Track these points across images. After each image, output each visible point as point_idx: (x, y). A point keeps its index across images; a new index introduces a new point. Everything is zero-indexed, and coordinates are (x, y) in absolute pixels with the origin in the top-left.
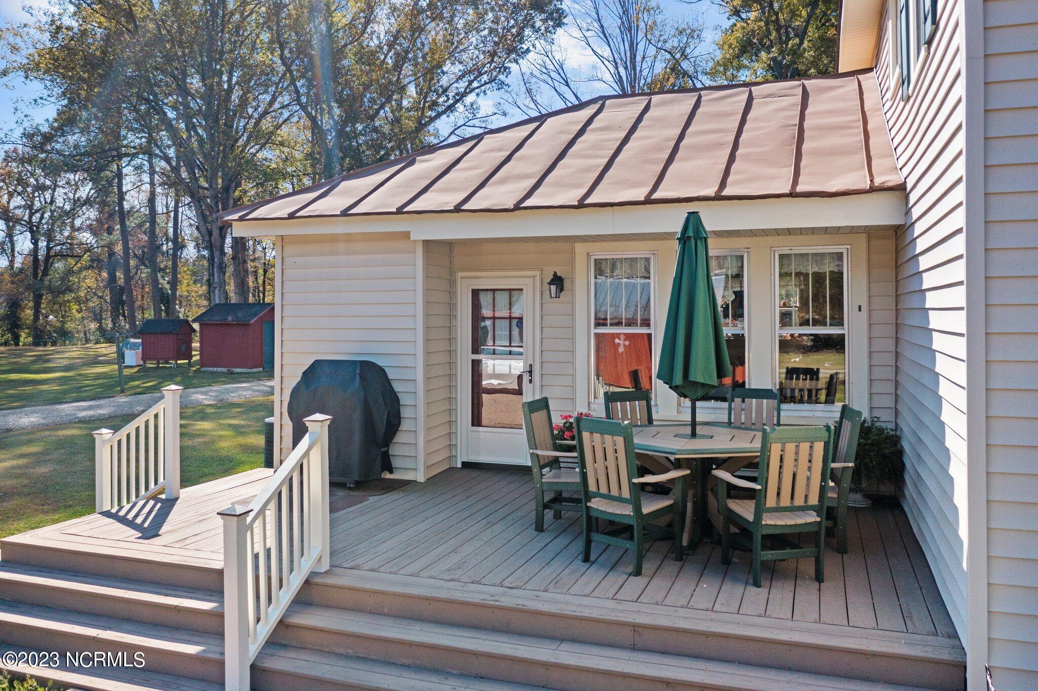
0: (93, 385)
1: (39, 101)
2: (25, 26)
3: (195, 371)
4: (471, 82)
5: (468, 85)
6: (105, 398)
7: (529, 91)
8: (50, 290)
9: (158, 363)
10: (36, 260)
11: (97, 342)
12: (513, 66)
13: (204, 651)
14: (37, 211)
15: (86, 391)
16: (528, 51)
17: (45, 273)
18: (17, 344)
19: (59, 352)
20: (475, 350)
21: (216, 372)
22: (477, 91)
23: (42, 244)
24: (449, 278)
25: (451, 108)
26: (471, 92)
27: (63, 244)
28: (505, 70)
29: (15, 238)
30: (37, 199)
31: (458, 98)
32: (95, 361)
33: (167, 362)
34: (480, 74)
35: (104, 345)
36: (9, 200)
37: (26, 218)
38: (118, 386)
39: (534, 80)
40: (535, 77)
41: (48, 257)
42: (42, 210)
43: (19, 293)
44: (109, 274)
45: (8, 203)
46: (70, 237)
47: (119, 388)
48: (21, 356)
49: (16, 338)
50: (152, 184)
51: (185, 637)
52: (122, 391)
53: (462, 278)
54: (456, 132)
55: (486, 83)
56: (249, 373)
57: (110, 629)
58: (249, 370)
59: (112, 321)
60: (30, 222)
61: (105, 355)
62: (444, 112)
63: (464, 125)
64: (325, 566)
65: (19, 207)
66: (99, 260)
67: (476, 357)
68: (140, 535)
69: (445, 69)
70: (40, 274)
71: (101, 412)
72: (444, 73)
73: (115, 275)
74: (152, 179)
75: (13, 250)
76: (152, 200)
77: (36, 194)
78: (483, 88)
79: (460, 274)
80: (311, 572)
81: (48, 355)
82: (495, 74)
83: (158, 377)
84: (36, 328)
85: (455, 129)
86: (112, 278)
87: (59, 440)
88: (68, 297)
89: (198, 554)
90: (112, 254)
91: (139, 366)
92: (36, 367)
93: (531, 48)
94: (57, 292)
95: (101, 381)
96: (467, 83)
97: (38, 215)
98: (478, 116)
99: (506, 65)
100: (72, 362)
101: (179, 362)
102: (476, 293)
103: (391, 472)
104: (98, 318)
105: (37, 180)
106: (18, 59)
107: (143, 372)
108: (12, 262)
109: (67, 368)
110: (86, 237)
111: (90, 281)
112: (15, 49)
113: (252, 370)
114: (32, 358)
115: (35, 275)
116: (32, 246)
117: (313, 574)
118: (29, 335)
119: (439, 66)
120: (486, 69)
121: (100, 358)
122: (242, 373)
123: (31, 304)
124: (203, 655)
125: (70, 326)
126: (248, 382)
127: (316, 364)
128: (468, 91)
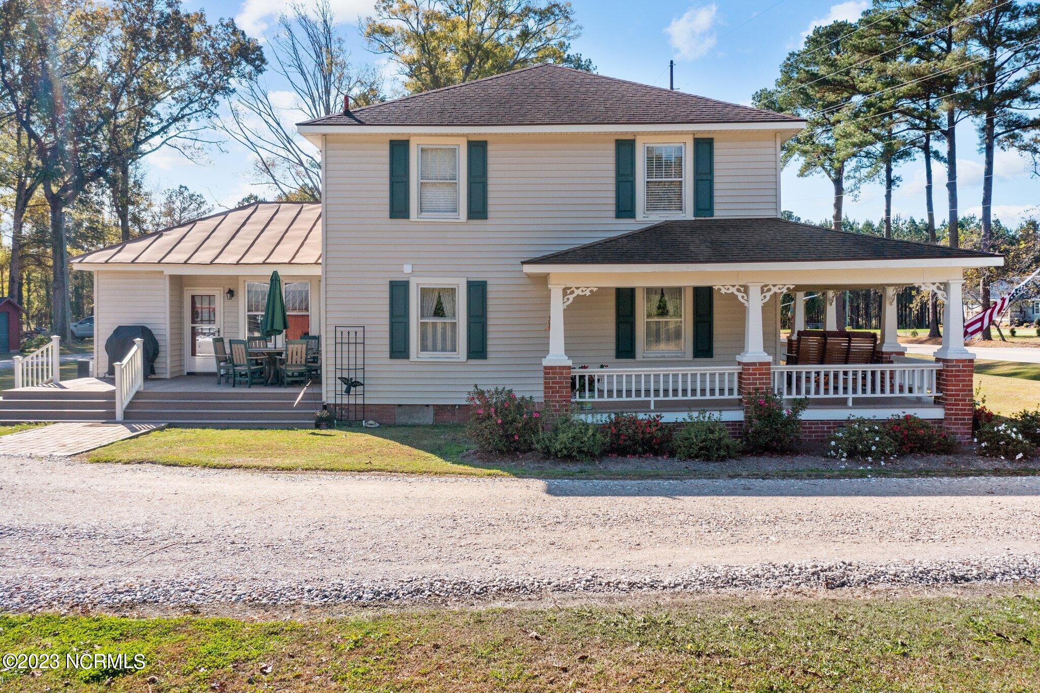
4: (182, 109)
5: (180, 112)
20: (193, 322)
24: (181, 290)
31: (170, 121)
54: (167, 142)
63: (176, 136)
64: (142, 389)
67: (193, 325)
79: (186, 289)
80: (137, 391)
96: (179, 110)
98: (189, 129)
99: (215, 98)
102: (193, 297)
103: (154, 374)
120: (196, 98)
127: (119, 327)
128: (180, 116)
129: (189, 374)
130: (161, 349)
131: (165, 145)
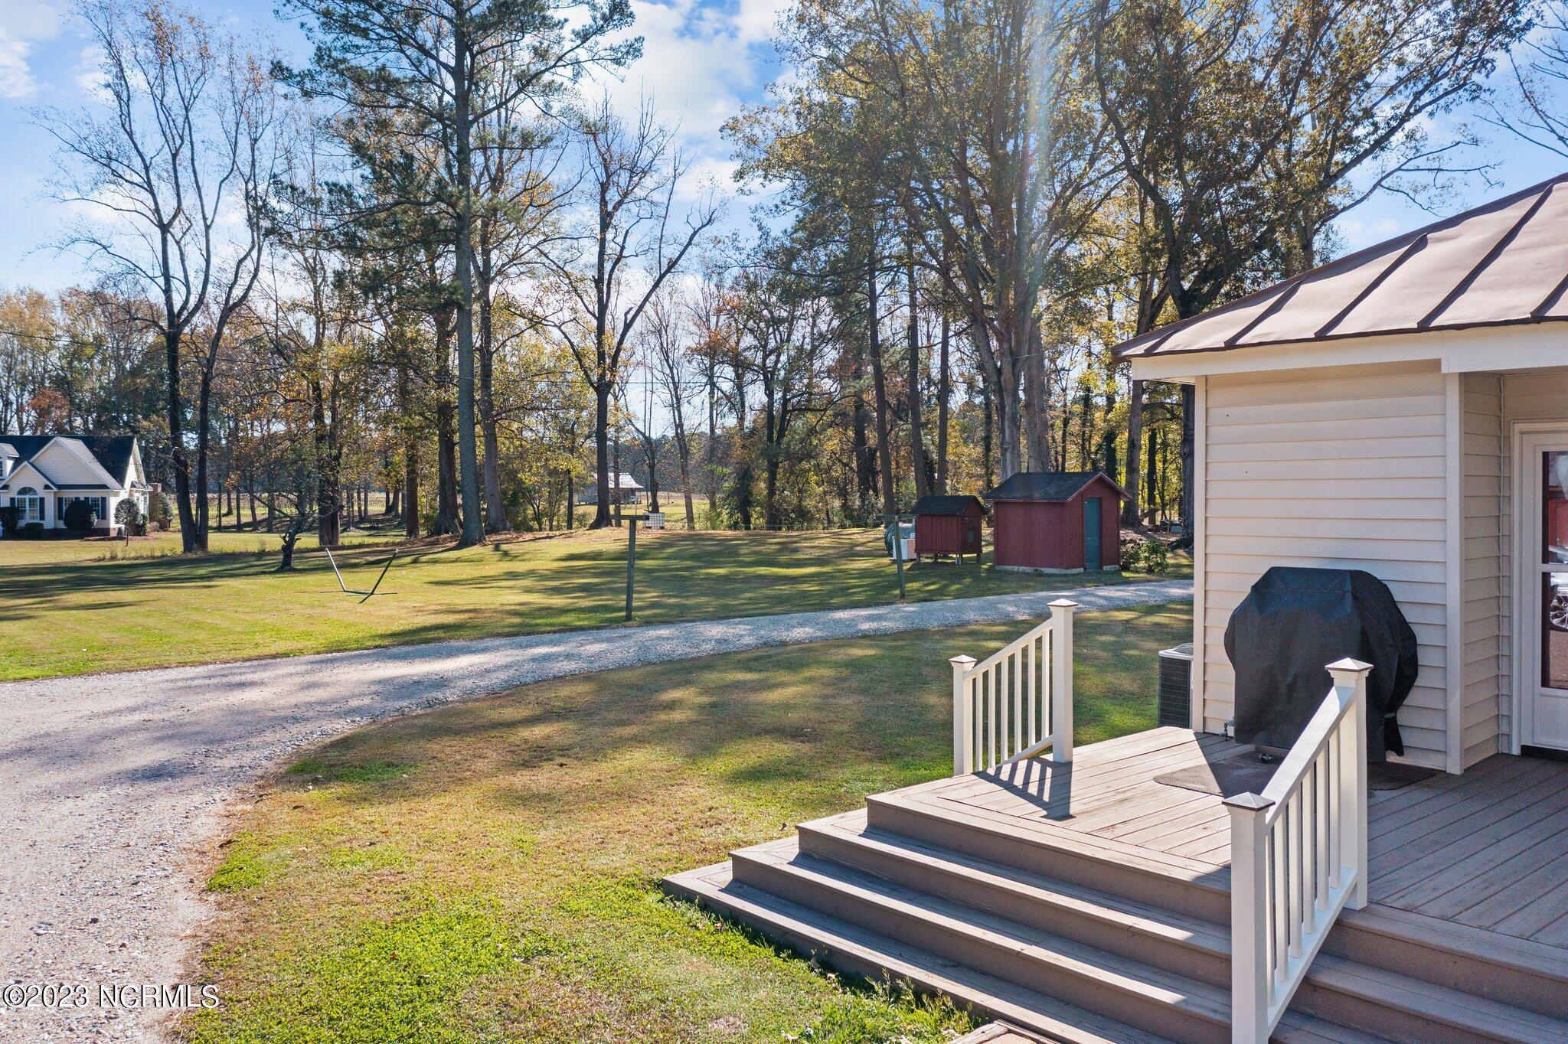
0: (861, 586)
1: (781, 207)
2: (764, 110)
3: (987, 570)
4: (1418, 95)
5: (1413, 102)
6: (883, 604)
7: (1528, 96)
8: (789, 456)
9: (936, 557)
10: (770, 417)
11: (843, 526)
12: (1499, 56)
13: (1184, 1000)
14: (771, 352)
15: (854, 593)
16: (1529, 24)
17: (781, 434)
18: (748, 528)
19: (806, 539)
20: (1545, 557)
21: (1018, 573)
22: (1429, 108)
23: (778, 396)
24: (1499, 434)
25: (1380, 144)
26: (1418, 111)
27: (802, 395)
28: (1481, 63)
29: (745, 389)
30: (772, 336)
31: (1394, 124)
32: (851, 553)
33: (946, 557)
34: (1436, 79)
35: (855, 530)
36: (739, 340)
37: (759, 361)
38: (895, 588)
39: (1540, 74)
40: (1540, 69)
41: (785, 411)
42: (778, 351)
43: (752, 461)
44: (856, 434)
45: (737, 343)
46: (809, 386)
47: (897, 592)
48: (763, 544)
49: (747, 520)
50: (913, 305)
51: (1147, 975)
52: (903, 596)
53: (1522, 433)
54: (1383, 183)
55: (1447, 93)
56: (1065, 575)
57: (1036, 944)
58: (1065, 572)
59: (860, 497)
60: (764, 366)
61: (863, 544)
62: (1367, 153)
63: (1399, 169)
64: (1361, 902)
65: (749, 348)
66: (844, 415)
67: (1546, 567)
68: (1045, 813)
69: (1369, 79)
70: (775, 435)
71: (885, 624)
72: (1368, 86)
73: (864, 434)
74: (913, 299)
75: (743, 405)
76: (913, 329)
77: (771, 330)
78: (1442, 102)
79: (1518, 427)
80: (1344, 908)
81: (795, 542)
82: (1464, 74)
83: (941, 577)
84: (771, 506)
85: (1383, 178)
86: (860, 438)
87: (853, 660)
88: (805, 465)
89: (1143, 852)
90: (859, 405)
91: (912, 560)
92: (783, 558)
93: (1536, 21)
94: (795, 458)
95: (867, 581)
96: (1411, 98)
97: (773, 357)
98: (1424, 151)
99: (1486, 56)
100: (826, 552)
101: (965, 556)
102: (1548, 458)
103: (1400, 752)
104: (843, 494)
105: (771, 313)
106: (757, 155)
107: (919, 570)
108: (741, 419)
109: (819, 561)
110: (828, 385)
111: (832, 443)
112: (752, 142)
113: (1069, 572)
114: (777, 547)
115: (770, 437)
116: (765, 399)
117: (1346, 911)
118: (762, 515)
119: (1361, 76)
120: (1446, 69)
121: (859, 548)
122: (1054, 575)
123: (765, 475)
124: (1184, 1006)
125: (809, 503)
126: (1071, 589)
127: (1273, 574)
128: (1412, 110)
129: (1528, 751)
130: (1424, 658)
131: (1379, 191)
